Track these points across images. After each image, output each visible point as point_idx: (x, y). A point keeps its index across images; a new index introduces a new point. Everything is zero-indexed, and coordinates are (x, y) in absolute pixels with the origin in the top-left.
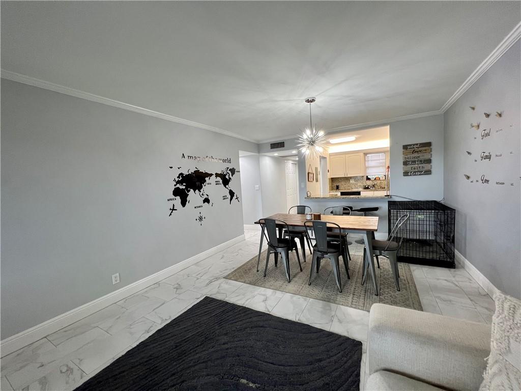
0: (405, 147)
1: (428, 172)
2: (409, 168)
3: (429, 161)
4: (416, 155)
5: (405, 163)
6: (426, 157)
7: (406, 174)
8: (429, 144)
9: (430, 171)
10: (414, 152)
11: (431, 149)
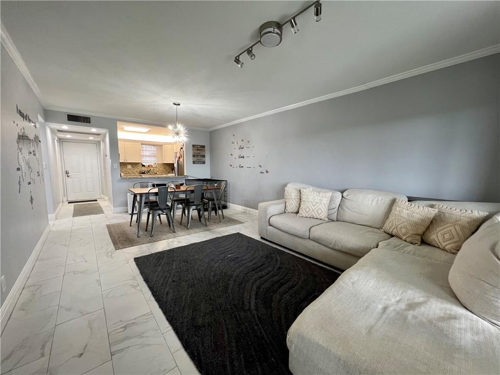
0: (194, 146)
1: (204, 163)
2: (195, 159)
3: (204, 156)
4: (199, 152)
5: (194, 156)
6: (203, 154)
7: (194, 162)
8: (204, 147)
9: (205, 162)
10: (198, 150)
11: (205, 150)
